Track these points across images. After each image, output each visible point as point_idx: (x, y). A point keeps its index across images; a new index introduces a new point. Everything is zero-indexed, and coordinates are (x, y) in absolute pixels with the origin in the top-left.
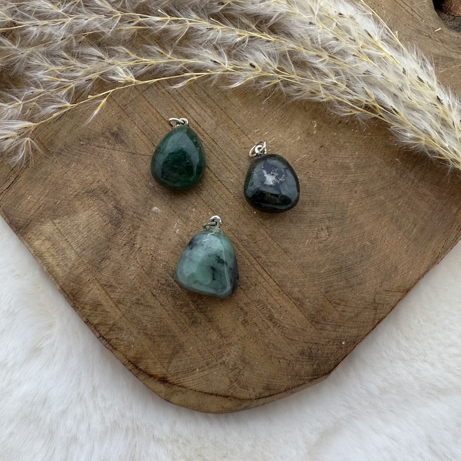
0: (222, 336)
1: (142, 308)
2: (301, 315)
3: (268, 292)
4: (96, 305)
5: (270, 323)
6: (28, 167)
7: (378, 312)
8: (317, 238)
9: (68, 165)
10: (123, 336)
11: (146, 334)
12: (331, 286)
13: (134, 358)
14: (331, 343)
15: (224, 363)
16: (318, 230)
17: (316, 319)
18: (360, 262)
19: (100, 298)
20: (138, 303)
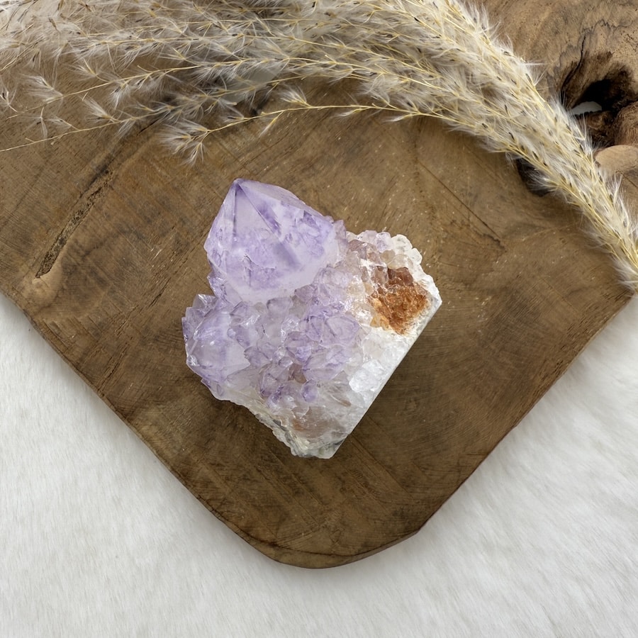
0: (323, 503)
1: (249, 482)
2: (393, 481)
3: (362, 462)
4: (206, 483)
5: (366, 490)
6: (126, 355)
7: (462, 473)
8: (406, 409)
9: (166, 351)
10: (234, 509)
11: (255, 506)
12: (419, 454)
13: (246, 527)
14: (420, 503)
15: (326, 526)
16: (407, 403)
17: (406, 483)
18: (446, 429)
19: (210, 476)
20: (245, 479)
